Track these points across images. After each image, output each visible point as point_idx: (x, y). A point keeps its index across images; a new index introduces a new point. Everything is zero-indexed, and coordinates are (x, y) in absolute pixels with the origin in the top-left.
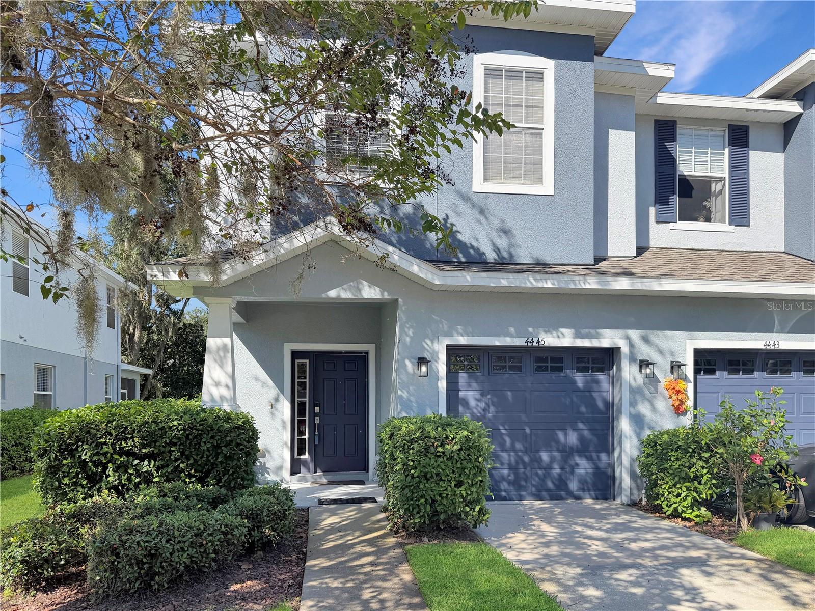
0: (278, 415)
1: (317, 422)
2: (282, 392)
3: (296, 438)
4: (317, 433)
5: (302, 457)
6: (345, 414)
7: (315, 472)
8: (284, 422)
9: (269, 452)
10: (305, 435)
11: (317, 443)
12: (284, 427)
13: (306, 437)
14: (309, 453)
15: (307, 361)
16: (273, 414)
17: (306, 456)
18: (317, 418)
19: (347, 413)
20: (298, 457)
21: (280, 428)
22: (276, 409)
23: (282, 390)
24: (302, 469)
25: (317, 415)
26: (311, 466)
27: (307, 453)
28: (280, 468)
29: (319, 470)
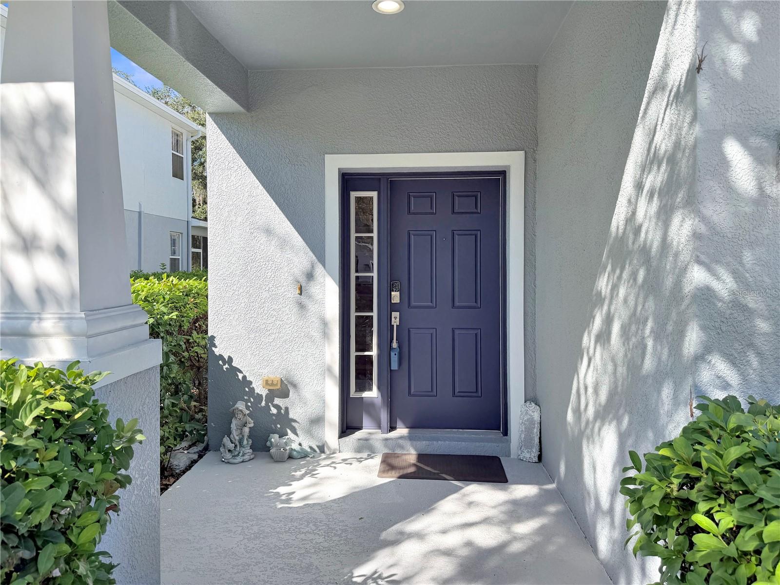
0: (312, 308)
1: (395, 322)
2: (321, 258)
3: (353, 354)
4: (395, 345)
5: (366, 394)
6: (453, 306)
7: (392, 428)
8: (325, 324)
9: (295, 386)
10: (370, 348)
11: (395, 366)
12: (325, 335)
13: (374, 353)
14: (379, 388)
15: (374, 194)
16: (302, 306)
17: (373, 394)
18: (396, 314)
19: (457, 304)
20: (358, 395)
21: (316, 334)
22: (310, 297)
23: (320, 256)
24: (366, 421)
25: (394, 307)
26: (384, 416)
27: (375, 387)
28: (318, 421)
29: (399, 424)
